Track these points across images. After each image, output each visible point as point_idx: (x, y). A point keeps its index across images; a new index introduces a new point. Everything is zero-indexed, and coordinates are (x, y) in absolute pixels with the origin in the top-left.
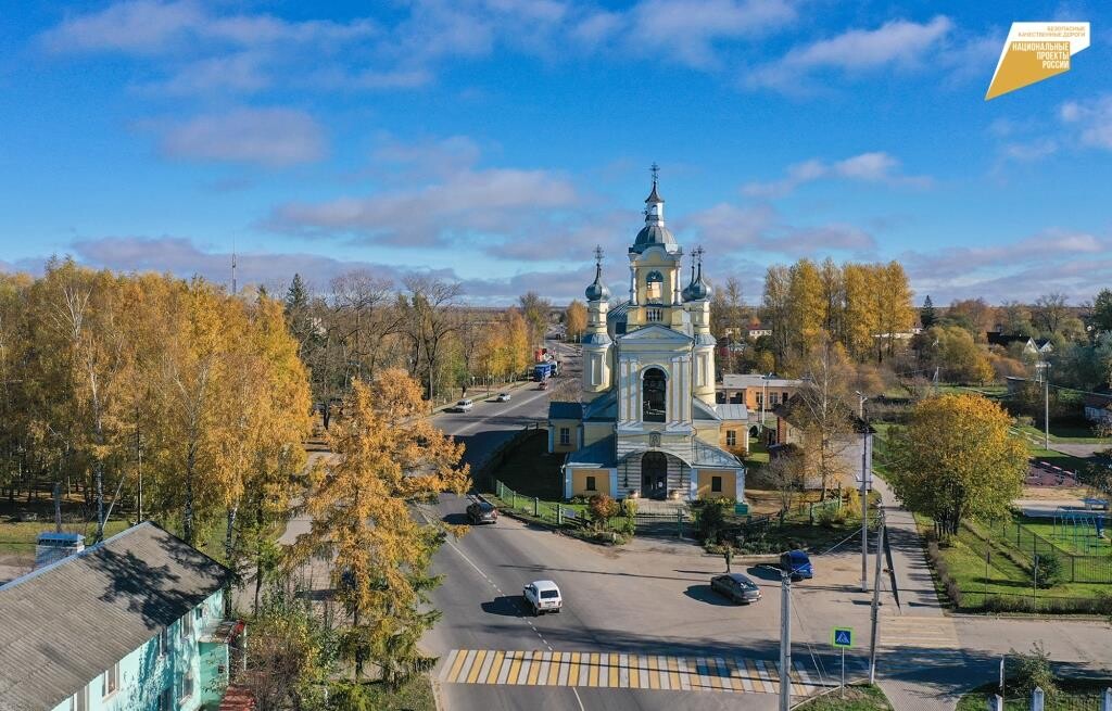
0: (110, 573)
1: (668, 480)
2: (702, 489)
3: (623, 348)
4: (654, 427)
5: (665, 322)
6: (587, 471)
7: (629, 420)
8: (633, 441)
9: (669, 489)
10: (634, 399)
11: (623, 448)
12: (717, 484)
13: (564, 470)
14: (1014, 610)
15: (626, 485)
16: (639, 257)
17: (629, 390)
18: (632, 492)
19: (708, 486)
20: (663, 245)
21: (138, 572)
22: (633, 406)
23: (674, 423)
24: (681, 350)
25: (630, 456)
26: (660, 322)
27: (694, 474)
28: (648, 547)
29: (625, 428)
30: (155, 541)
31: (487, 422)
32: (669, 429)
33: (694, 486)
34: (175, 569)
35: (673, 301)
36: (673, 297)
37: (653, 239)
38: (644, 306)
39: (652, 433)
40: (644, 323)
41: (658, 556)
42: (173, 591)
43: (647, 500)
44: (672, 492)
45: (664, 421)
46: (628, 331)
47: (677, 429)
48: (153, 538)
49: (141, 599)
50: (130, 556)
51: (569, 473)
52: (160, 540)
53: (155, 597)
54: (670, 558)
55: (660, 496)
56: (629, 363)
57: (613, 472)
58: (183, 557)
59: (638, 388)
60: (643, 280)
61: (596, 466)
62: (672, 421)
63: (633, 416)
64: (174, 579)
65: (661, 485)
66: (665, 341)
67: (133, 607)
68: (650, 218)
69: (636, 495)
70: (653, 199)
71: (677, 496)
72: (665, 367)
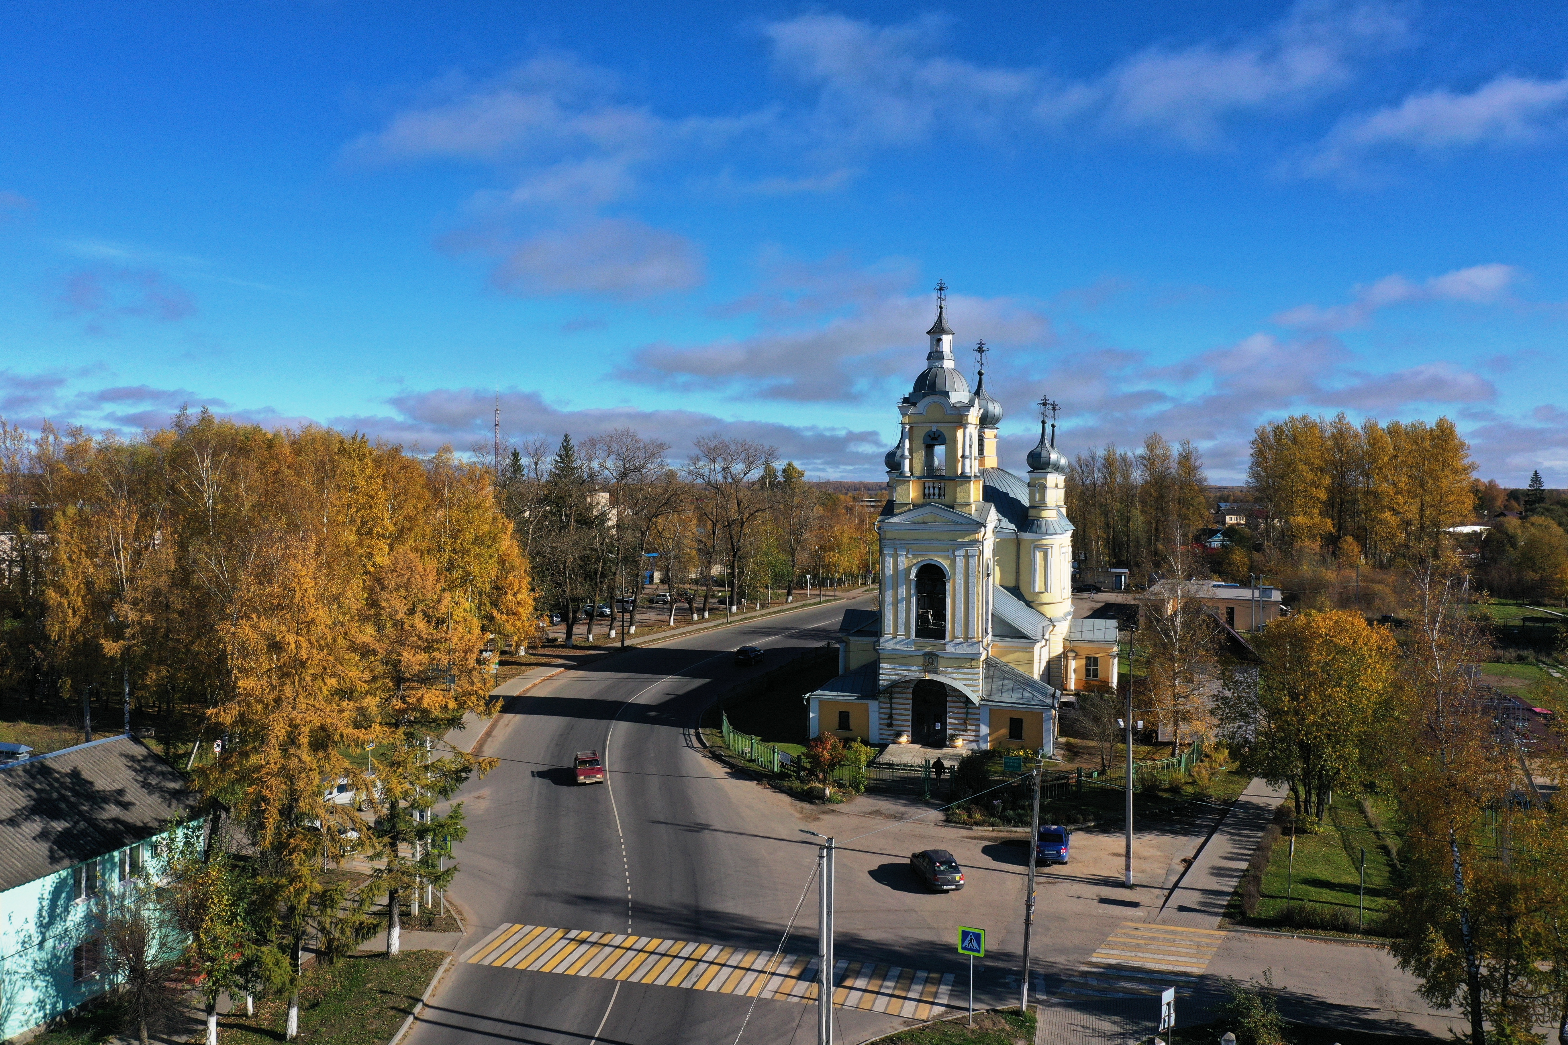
0: (33, 793)
1: (949, 721)
2: (995, 735)
3: (889, 535)
4: (930, 645)
5: (947, 500)
6: (838, 702)
7: (896, 635)
8: (901, 664)
9: (949, 732)
10: (902, 606)
11: (888, 673)
12: (1016, 727)
13: (808, 700)
14: (1324, 928)
15: (890, 725)
16: (911, 410)
17: (896, 594)
18: (899, 734)
19: (1004, 731)
20: (947, 394)
21: (76, 794)
22: (902, 616)
23: (957, 641)
24: (966, 539)
25: (894, 685)
26: (943, 501)
27: (985, 714)
28: (870, 809)
29: (890, 646)
30: (123, 759)
31: (792, 636)
32: (949, 649)
33: (984, 730)
34: (134, 793)
35: (960, 472)
36: (960, 465)
37: (933, 385)
38: (919, 478)
39: (925, 655)
40: (920, 501)
41: (878, 821)
42: (116, 821)
43: (918, 746)
44: (953, 737)
45: (943, 637)
46: (896, 511)
47: (960, 650)
48: (122, 755)
49: (59, 826)
50: (75, 774)
51: (814, 705)
52: (132, 758)
53: (82, 825)
54: (893, 826)
55: (939, 740)
56: (895, 557)
57: (873, 706)
58: (153, 781)
59: (908, 590)
60: (919, 443)
61: (849, 697)
62: (954, 637)
63: (901, 630)
64: (126, 806)
65: (938, 726)
66: (946, 527)
67: (43, 835)
68: (936, 356)
69: (904, 739)
70: (937, 331)
71: (959, 742)
72: (945, 564)
